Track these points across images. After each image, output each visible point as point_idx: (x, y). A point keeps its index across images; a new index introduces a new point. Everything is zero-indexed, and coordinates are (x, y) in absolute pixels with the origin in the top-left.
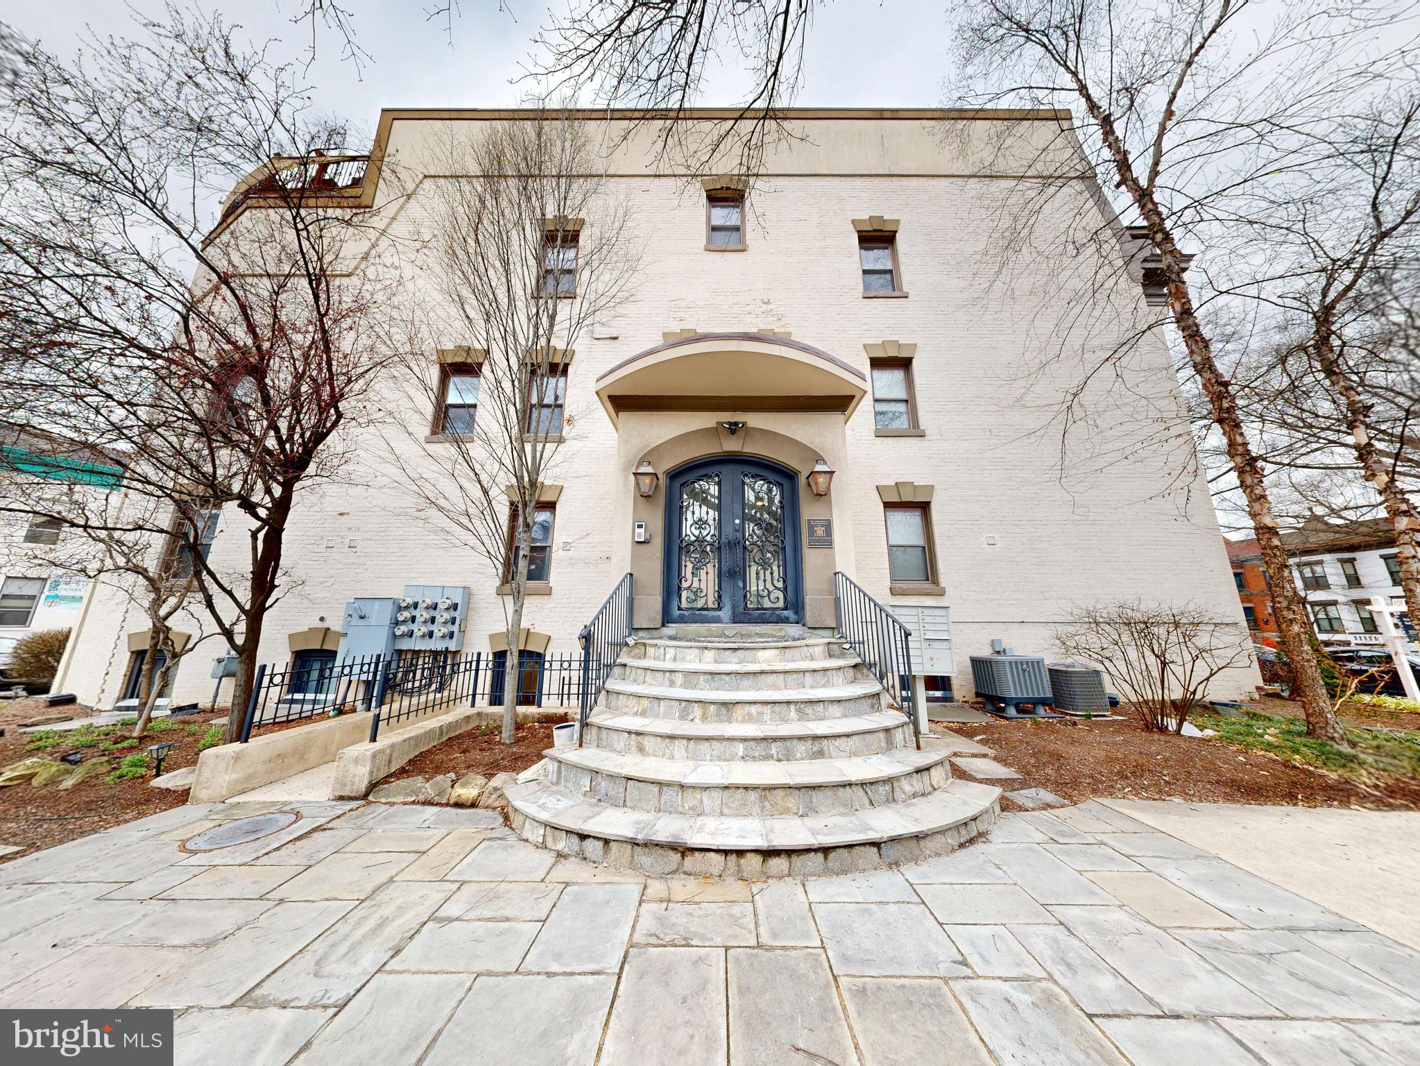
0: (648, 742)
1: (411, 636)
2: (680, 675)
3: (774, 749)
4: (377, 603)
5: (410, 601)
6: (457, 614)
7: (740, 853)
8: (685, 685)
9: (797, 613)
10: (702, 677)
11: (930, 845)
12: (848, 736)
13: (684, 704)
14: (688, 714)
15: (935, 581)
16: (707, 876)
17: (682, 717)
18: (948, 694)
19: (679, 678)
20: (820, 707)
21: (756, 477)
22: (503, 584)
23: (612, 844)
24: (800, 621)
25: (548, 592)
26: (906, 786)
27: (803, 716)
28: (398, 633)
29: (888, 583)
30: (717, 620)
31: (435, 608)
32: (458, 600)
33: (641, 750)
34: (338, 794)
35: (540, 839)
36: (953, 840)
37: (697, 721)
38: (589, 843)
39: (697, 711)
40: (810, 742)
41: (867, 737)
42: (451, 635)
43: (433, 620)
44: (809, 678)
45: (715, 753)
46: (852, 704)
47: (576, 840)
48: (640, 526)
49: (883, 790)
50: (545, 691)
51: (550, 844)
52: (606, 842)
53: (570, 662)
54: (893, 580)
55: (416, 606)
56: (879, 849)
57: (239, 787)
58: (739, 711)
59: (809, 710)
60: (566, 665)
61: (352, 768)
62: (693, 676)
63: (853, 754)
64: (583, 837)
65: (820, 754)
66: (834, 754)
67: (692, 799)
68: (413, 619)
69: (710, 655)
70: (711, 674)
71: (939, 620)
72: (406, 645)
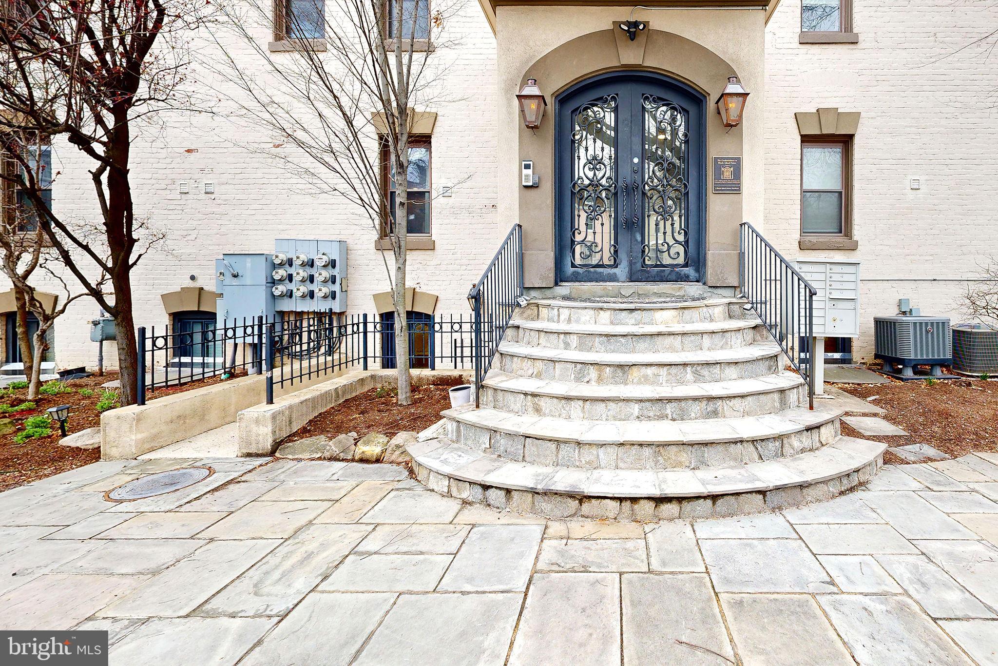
0: (543, 403)
1: (291, 296)
2: (575, 336)
3: (669, 409)
4: (249, 260)
5: (283, 257)
6: (336, 272)
7: (634, 500)
8: (581, 348)
9: (697, 270)
10: (597, 339)
11: (811, 493)
12: (742, 397)
13: (579, 366)
14: (584, 376)
15: (848, 234)
16: (603, 519)
17: (578, 379)
18: (847, 356)
19: (574, 340)
20: (716, 370)
21: (659, 100)
22: (381, 238)
23: (513, 493)
24: (700, 279)
25: (431, 247)
26: (796, 443)
27: (699, 378)
28: (277, 293)
29: (797, 236)
30: (613, 278)
31: (312, 265)
32: (335, 256)
33: (538, 410)
34: (245, 451)
35: (446, 490)
36: (833, 488)
37: (593, 383)
38: (491, 493)
39: (593, 373)
40: (705, 403)
41: (762, 397)
42: (333, 295)
43: (312, 279)
44: (706, 340)
45: (611, 413)
46: (749, 367)
47: (479, 490)
48: (527, 167)
49: (772, 446)
50: (438, 353)
51: (454, 492)
52: (508, 491)
53: (460, 324)
54: (803, 232)
55: (290, 262)
56: (764, 496)
57: (147, 446)
58: (635, 373)
59: (705, 372)
60: (456, 327)
61: (254, 428)
62: (589, 338)
63: (746, 414)
64: (486, 487)
65: (715, 414)
66: (727, 413)
67: (588, 455)
68: (290, 278)
69: (605, 316)
70: (607, 335)
71: (846, 278)
72: (286, 306)
